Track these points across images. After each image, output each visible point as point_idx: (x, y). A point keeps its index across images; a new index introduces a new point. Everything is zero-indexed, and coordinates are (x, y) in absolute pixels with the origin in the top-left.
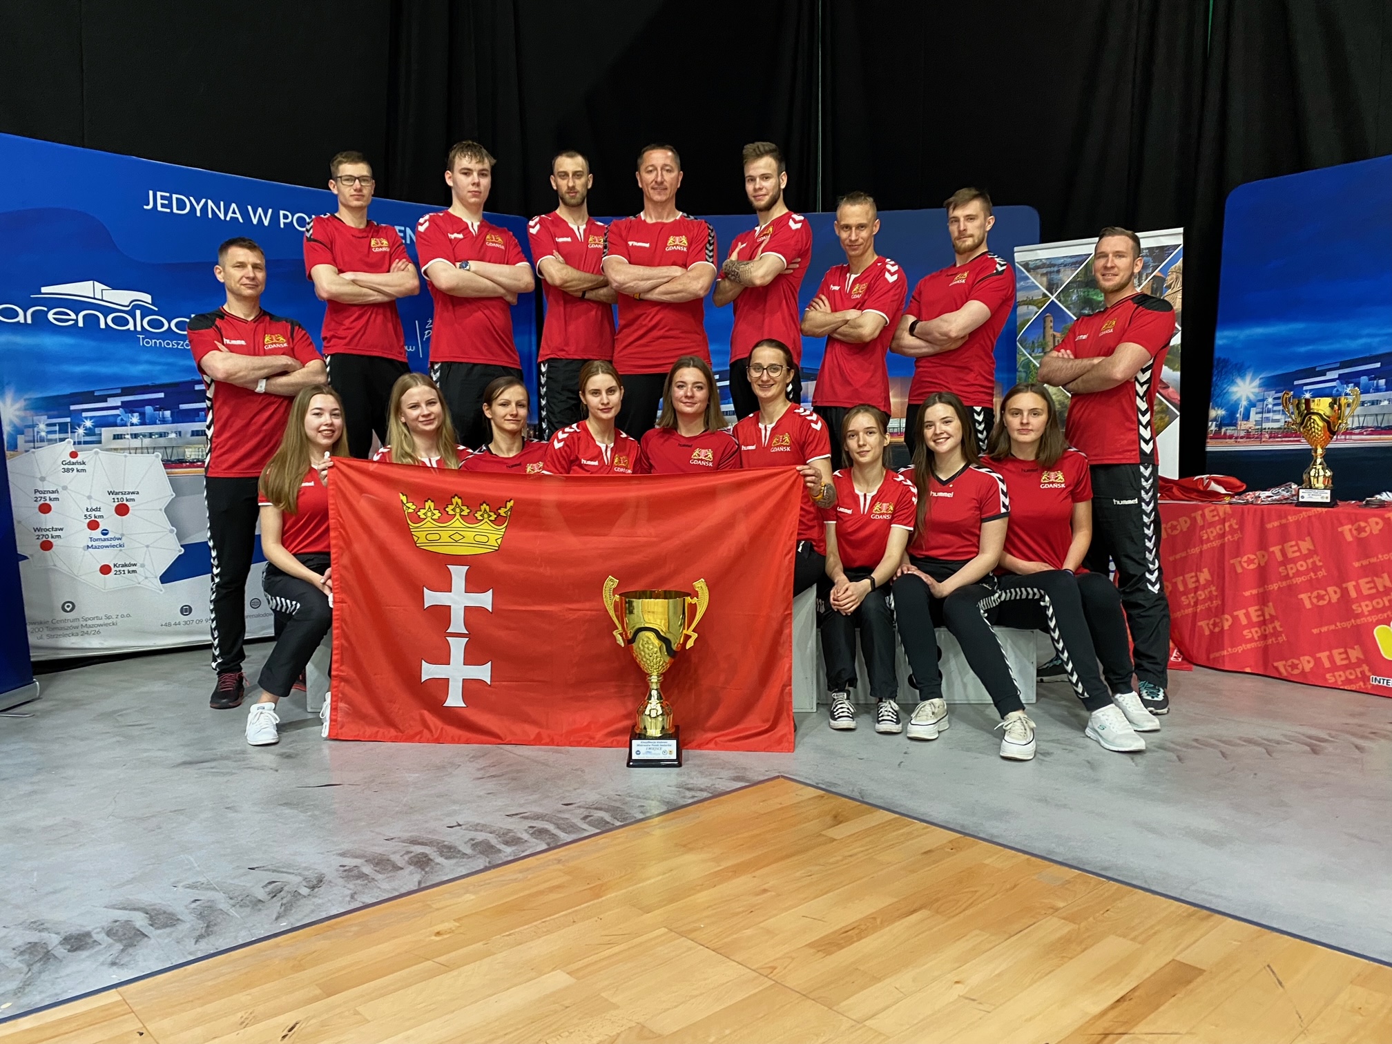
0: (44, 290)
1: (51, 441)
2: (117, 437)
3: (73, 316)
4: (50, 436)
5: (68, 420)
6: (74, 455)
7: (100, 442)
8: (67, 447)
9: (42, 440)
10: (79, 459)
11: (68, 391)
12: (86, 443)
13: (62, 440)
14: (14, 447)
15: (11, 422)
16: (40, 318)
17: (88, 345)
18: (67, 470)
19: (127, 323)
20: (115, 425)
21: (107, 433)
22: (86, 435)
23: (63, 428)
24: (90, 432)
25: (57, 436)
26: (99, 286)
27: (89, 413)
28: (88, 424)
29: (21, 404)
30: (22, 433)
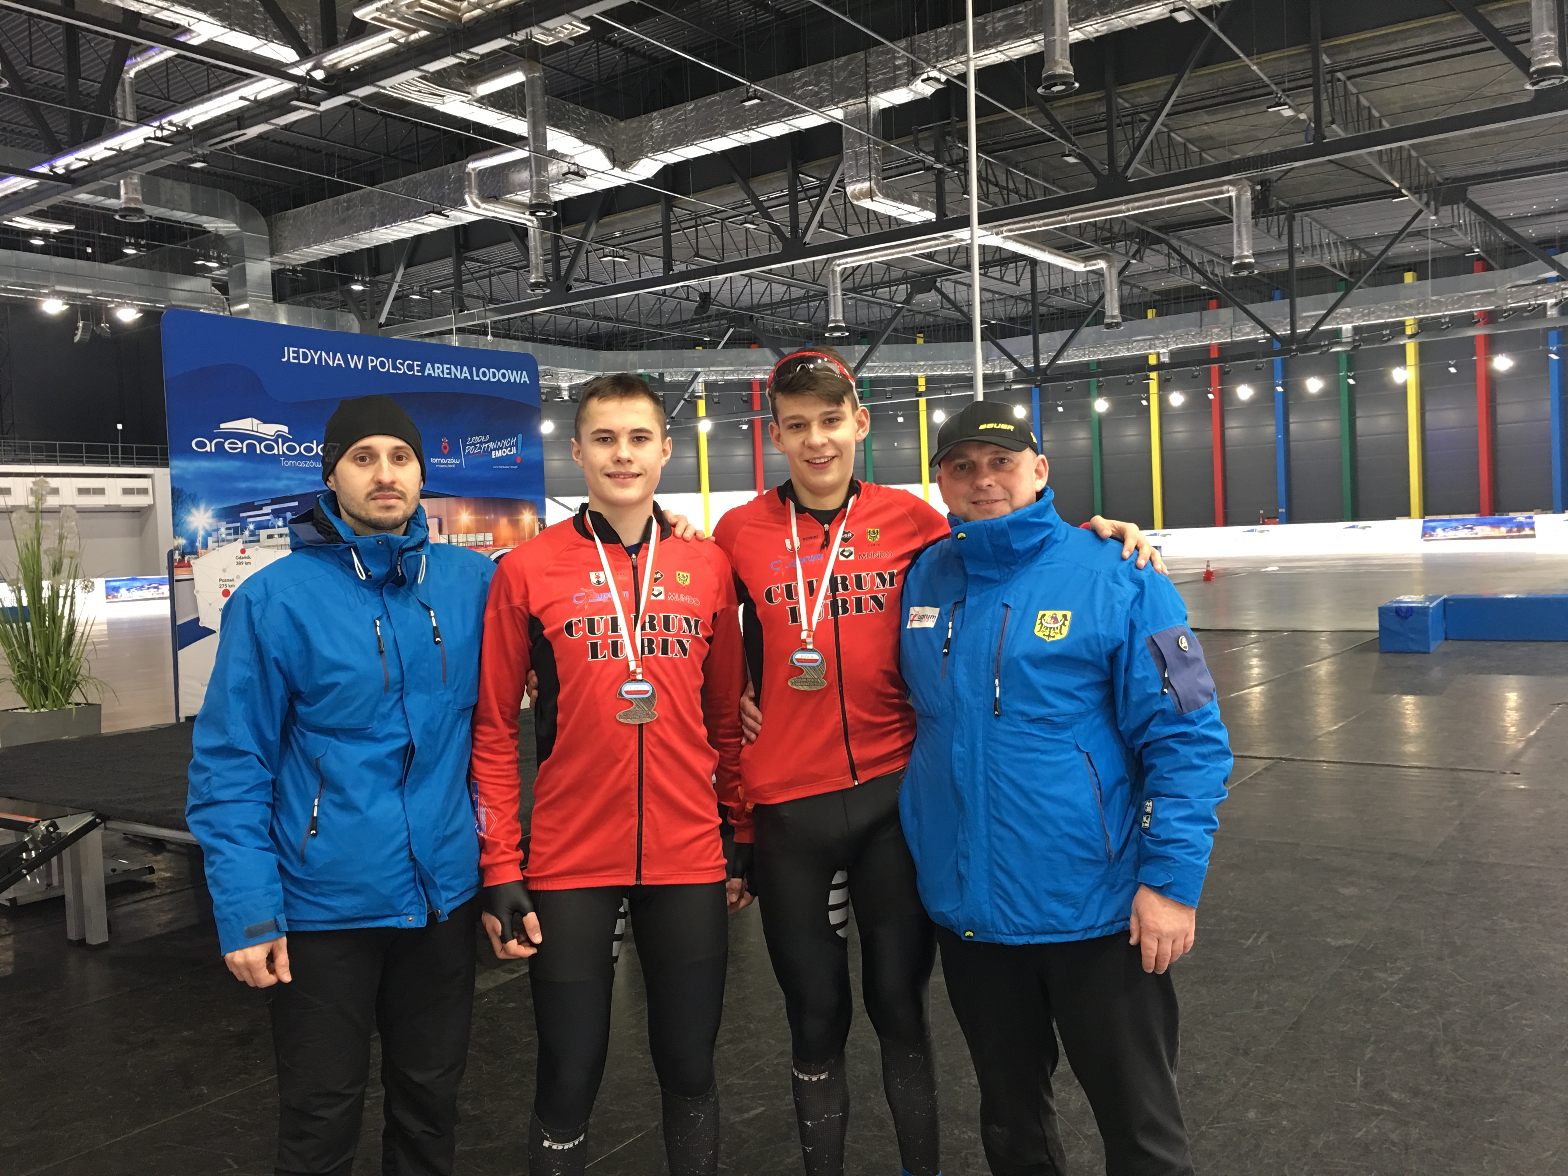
0: (222, 426)
1: (229, 541)
2: (270, 537)
3: (240, 445)
4: (229, 538)
5: (238, 524)
6: (243, 551)
7: (258, 541)
8: (239, 545)
9: (223, 541)
10: (246, 555)
11: (238, 503)
12: (251, 542)
13: (236, 540)
14: (205, 546)
15: (204, 528)
16: (220, 446)
17: (249, 467)
18: (239, 563)
19: (273, 449)
20: (267, 527)
21: (263, 533)
22: (251, 535)
23: (236, 531)
24: (252, 534)
25: (232, 537)
26: (256, 421)
27: (252, 518)
28: (251, 527)
29: (210, 513)
30: (210, 535)
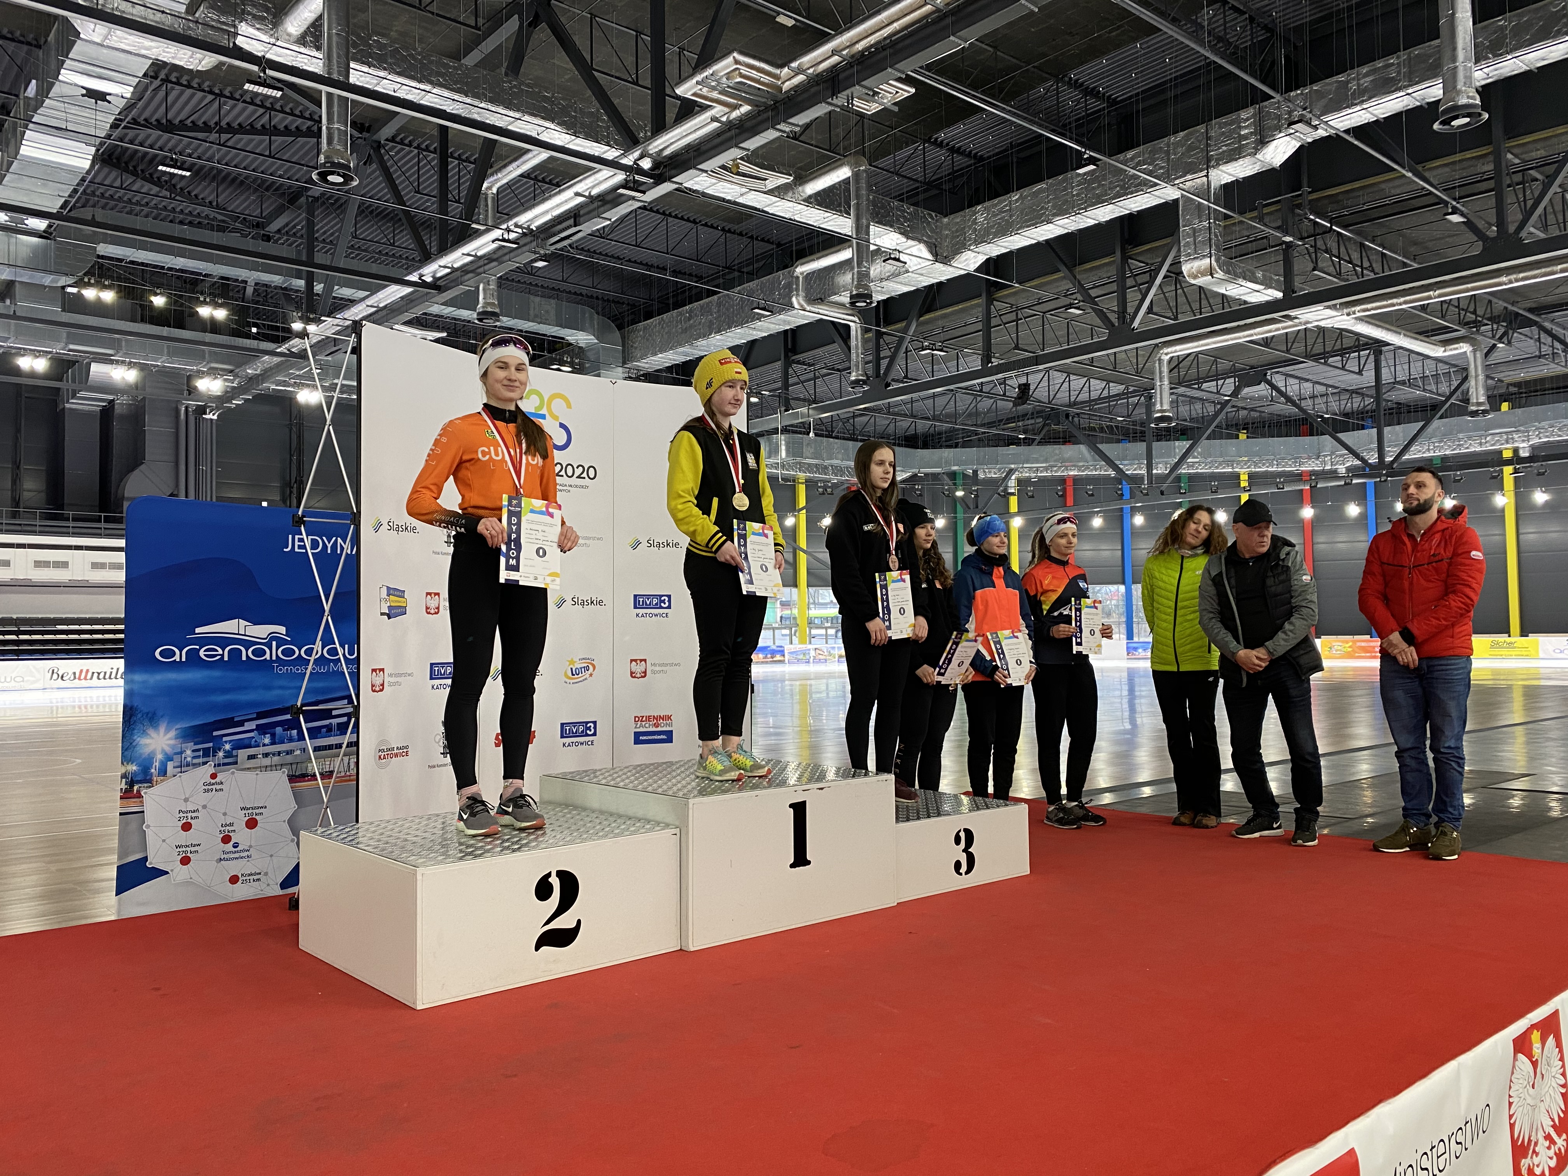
0: (198, 630)
1: (196, 765)
2: (251, 757)
3: (220, 652)
4: (196, 761)
5: (211, 745)
6: (214, 776)
7: (236, 763)
8: (209, 769)
9: (188, 765)
10: (218, 780)
11: (211, 719)
12: (224, 764)
13: (205, 763)
14: (163, 772)
15: (163, 751)
16: (193, 655)
17: (232, 676)
18: (208, 791)
19: (264, 653)
20: (250, 746)
21: (243, 754)
22: (225, 757)
23: (206, 753)
24: (228, 754)
25: (201, 760)
26: (243, 623)
27: (228, 737)
28: (228, 747)
29: (172, 733)
30: (171, 760)
